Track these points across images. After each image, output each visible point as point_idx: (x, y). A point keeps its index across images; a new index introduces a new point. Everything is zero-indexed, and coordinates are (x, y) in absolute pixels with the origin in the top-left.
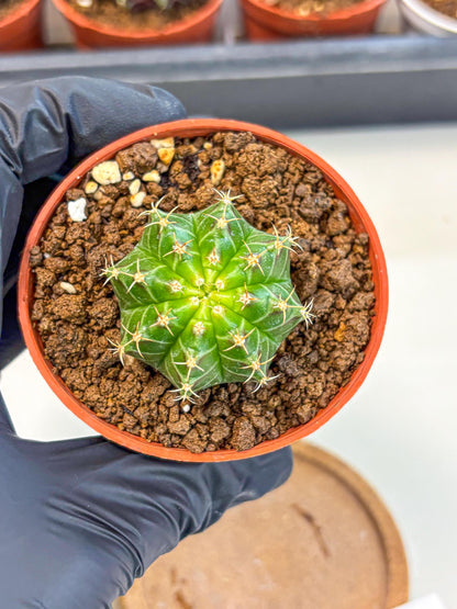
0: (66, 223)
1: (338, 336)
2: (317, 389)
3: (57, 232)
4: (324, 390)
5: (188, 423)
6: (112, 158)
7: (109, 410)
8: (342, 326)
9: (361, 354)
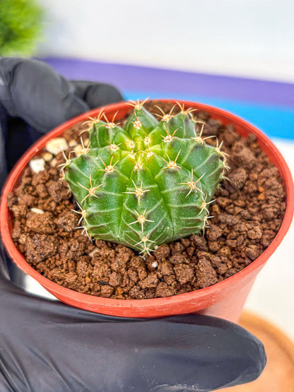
0: (31, 175)
1: (261, 197)
2: (257, 232)
3: (25, 181)
4: (263, 234)
5: (155, 276)
6: (60, 136)
7: (87, 286)
8: (261, 189)
9: (284, 204)
